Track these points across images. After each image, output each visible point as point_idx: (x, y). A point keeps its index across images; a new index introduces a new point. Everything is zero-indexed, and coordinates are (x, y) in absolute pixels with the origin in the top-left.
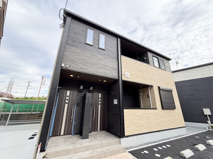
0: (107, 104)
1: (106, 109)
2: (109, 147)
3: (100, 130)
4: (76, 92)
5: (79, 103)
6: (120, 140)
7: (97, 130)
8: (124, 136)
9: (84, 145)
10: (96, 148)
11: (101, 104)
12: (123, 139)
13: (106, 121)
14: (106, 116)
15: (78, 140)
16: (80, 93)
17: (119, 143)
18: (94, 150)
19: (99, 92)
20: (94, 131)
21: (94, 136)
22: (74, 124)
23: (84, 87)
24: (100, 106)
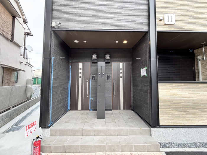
0: (133, 77)
1: (132, 84)
2: (131, 137)
3: (124, 109)
4: (89, 64)
5: (94, 77)
6: (151, 130)
7: (120, 109)
8: (159, 125)
9: (95, 128)
10: (111, 135)
11: (123, 77)
12: (155, 129)
13: (132, 99)
14: (132, 93)
15: (92, 119)
16: (94, 64)
17: (150, 134)
18: (107, 136)
19: (120, 62)
20: (116, 109)
21: (114, 115)
22: (91, 99)
23: (97, 57)
24: (121, 79)
